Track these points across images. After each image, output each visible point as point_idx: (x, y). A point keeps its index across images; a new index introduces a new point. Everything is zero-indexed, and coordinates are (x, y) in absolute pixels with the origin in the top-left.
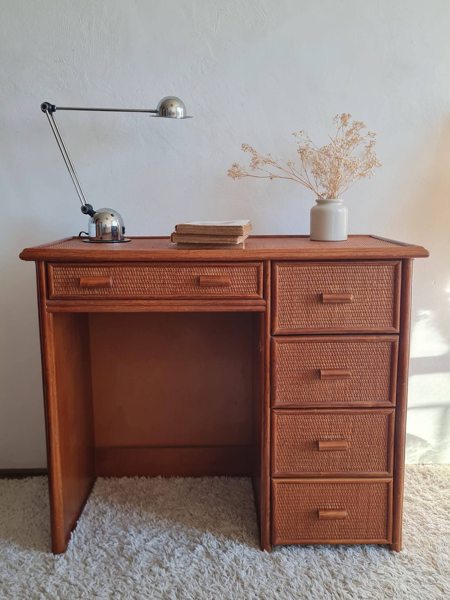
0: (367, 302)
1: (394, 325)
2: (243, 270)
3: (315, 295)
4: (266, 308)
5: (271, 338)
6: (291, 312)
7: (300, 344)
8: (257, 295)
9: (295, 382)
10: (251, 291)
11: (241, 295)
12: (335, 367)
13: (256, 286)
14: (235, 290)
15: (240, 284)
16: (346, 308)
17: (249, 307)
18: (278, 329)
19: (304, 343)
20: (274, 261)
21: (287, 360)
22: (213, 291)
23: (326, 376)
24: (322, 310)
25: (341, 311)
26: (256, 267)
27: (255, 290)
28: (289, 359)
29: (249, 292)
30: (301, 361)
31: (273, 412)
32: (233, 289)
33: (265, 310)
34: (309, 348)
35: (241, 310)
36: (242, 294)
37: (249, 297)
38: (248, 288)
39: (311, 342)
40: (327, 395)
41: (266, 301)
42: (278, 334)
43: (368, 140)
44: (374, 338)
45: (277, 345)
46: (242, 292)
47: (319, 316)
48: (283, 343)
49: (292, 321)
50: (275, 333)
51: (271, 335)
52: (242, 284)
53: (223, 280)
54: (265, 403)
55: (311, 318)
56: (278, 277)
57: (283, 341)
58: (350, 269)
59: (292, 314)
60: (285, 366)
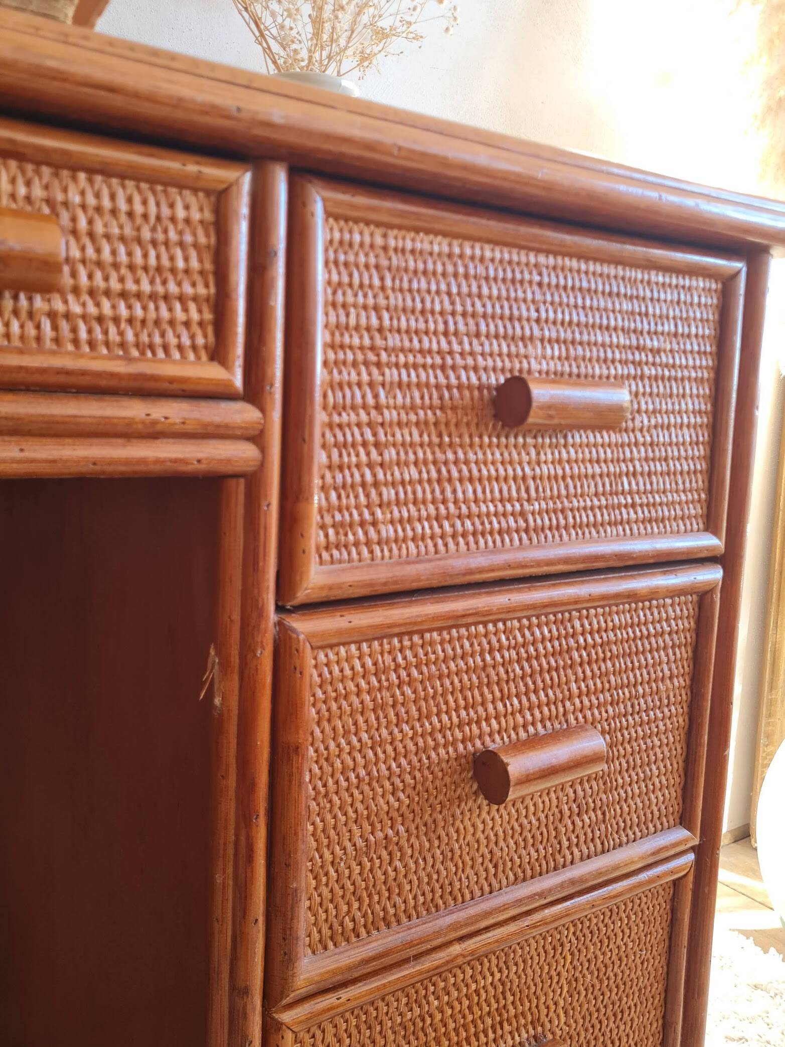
0: (641, 430)
1: (712, 525)
2: (130, 200)
3: (470, 387)
4: (263, 449)
5: (280, 624)
6: (374, 475)
7: (407, 643)
8: (212, 372)
9: (380, 835)
10: (180, 347)
11: (119, 367)
12: (531, 729)
13: (208, 316)
14: (74, 330)
15: (107, 293)
17: (164, 443)
18: (314, 573)
19: (421, 633)
21: (346, 733)
23: (528, 779)
25: (560, 472)
26: (208, 193)
27: (200, 341)
28: (355, 723)
29: (166, 348)
30: (406, 727)
31: (279, 1026)
32: (64, 326)
33: (250, 468)
34: (441, 654)
35: (112, 462)
36: (128, 359)
37: (171, 380)
38: (157, 322)
39: (456, 621)
40: (496, 866)
41: (262, 410)
42: (316, 596)
45: (309, 659)
46: (123, 345)
47: (484, 492)
48: (331, 646)
49: (374, 524)
50: (302, 595)
51: (280, 609)
52: (124, 295)
54: (239, 991)
55: (451, 506)
57: (340, 632)
59: (376, 484)
60: (338, 764)
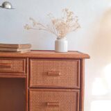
1: (78, 85)
6: (37, 79)
16: (59, 78)
17: (20, 76)
18: (31, 85)
20: (29, 58)
22: (5, 69)
24: (49, 78)
27: (22, 69)
41: (27, 74)
42: (31, 87)
43: (76, 19)
44: (70, 90)
45: (31, 92)
48: (33, 91)
49: (37, 82)
51: (29, 88)
53: (8, 65)
56: (31, 65)
58: (60, 62)
